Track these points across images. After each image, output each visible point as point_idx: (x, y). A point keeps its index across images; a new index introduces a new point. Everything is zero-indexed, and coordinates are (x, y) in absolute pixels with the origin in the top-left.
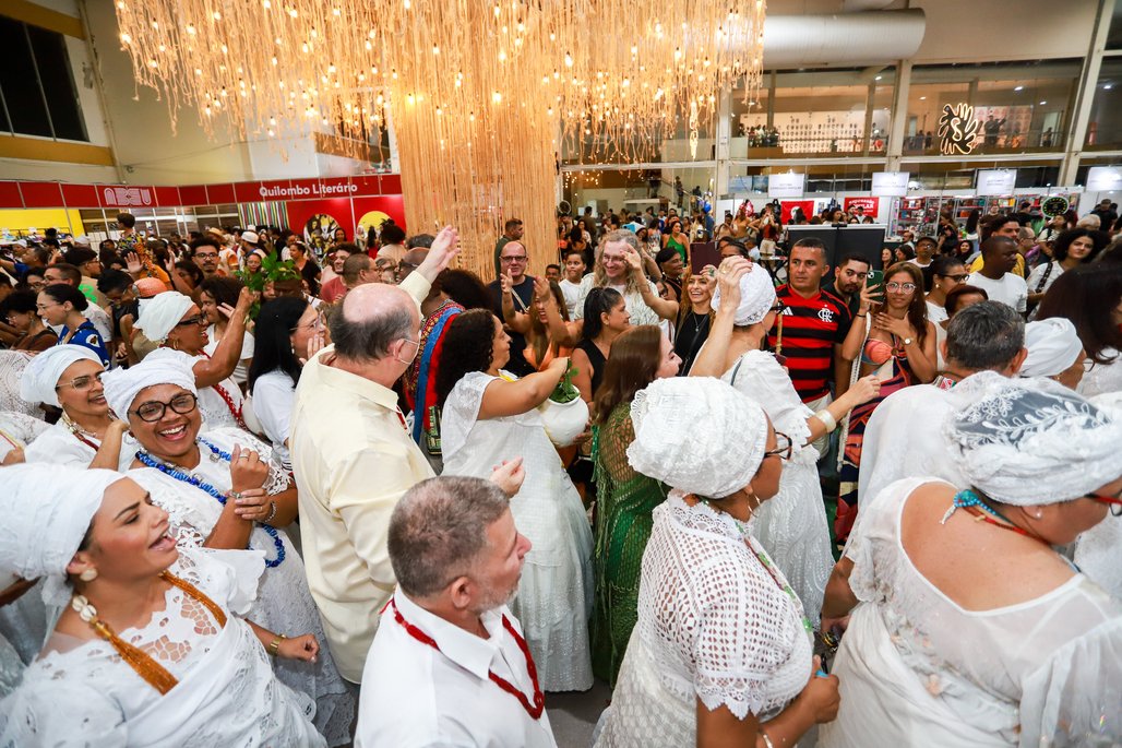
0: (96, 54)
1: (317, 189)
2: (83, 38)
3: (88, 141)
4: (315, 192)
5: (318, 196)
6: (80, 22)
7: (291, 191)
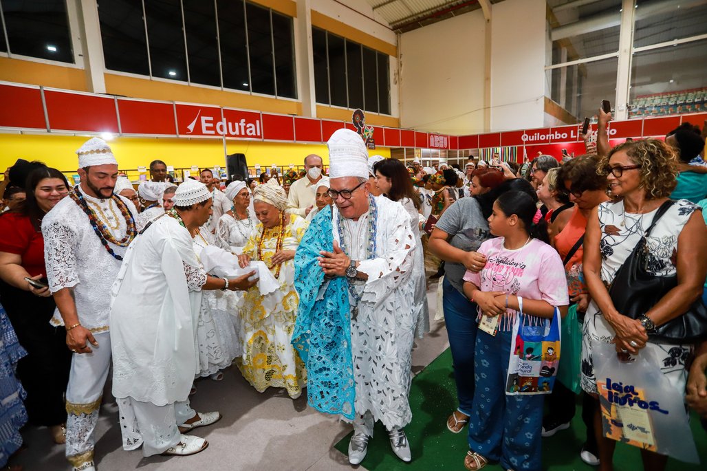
0: (401, 65)
1: (575, 134)
2: (396, 56)
3: (390, 114)
4: (572, 136)
5: (575, 139)
6: (397, 48)
7: (550, 136)
